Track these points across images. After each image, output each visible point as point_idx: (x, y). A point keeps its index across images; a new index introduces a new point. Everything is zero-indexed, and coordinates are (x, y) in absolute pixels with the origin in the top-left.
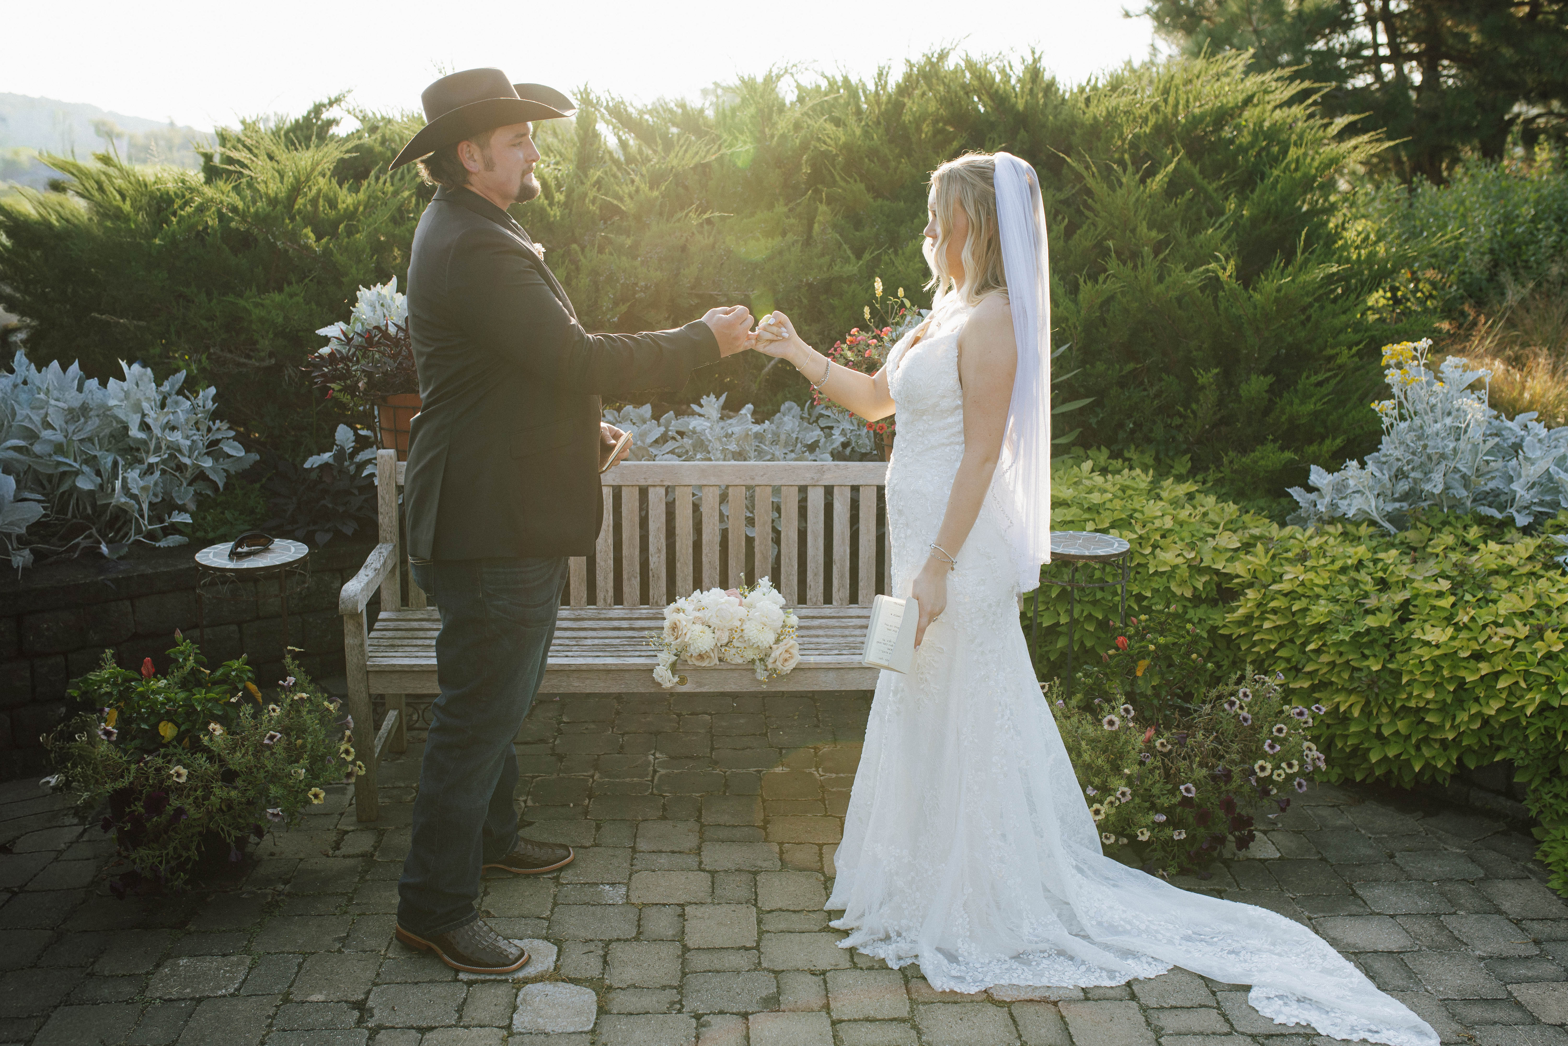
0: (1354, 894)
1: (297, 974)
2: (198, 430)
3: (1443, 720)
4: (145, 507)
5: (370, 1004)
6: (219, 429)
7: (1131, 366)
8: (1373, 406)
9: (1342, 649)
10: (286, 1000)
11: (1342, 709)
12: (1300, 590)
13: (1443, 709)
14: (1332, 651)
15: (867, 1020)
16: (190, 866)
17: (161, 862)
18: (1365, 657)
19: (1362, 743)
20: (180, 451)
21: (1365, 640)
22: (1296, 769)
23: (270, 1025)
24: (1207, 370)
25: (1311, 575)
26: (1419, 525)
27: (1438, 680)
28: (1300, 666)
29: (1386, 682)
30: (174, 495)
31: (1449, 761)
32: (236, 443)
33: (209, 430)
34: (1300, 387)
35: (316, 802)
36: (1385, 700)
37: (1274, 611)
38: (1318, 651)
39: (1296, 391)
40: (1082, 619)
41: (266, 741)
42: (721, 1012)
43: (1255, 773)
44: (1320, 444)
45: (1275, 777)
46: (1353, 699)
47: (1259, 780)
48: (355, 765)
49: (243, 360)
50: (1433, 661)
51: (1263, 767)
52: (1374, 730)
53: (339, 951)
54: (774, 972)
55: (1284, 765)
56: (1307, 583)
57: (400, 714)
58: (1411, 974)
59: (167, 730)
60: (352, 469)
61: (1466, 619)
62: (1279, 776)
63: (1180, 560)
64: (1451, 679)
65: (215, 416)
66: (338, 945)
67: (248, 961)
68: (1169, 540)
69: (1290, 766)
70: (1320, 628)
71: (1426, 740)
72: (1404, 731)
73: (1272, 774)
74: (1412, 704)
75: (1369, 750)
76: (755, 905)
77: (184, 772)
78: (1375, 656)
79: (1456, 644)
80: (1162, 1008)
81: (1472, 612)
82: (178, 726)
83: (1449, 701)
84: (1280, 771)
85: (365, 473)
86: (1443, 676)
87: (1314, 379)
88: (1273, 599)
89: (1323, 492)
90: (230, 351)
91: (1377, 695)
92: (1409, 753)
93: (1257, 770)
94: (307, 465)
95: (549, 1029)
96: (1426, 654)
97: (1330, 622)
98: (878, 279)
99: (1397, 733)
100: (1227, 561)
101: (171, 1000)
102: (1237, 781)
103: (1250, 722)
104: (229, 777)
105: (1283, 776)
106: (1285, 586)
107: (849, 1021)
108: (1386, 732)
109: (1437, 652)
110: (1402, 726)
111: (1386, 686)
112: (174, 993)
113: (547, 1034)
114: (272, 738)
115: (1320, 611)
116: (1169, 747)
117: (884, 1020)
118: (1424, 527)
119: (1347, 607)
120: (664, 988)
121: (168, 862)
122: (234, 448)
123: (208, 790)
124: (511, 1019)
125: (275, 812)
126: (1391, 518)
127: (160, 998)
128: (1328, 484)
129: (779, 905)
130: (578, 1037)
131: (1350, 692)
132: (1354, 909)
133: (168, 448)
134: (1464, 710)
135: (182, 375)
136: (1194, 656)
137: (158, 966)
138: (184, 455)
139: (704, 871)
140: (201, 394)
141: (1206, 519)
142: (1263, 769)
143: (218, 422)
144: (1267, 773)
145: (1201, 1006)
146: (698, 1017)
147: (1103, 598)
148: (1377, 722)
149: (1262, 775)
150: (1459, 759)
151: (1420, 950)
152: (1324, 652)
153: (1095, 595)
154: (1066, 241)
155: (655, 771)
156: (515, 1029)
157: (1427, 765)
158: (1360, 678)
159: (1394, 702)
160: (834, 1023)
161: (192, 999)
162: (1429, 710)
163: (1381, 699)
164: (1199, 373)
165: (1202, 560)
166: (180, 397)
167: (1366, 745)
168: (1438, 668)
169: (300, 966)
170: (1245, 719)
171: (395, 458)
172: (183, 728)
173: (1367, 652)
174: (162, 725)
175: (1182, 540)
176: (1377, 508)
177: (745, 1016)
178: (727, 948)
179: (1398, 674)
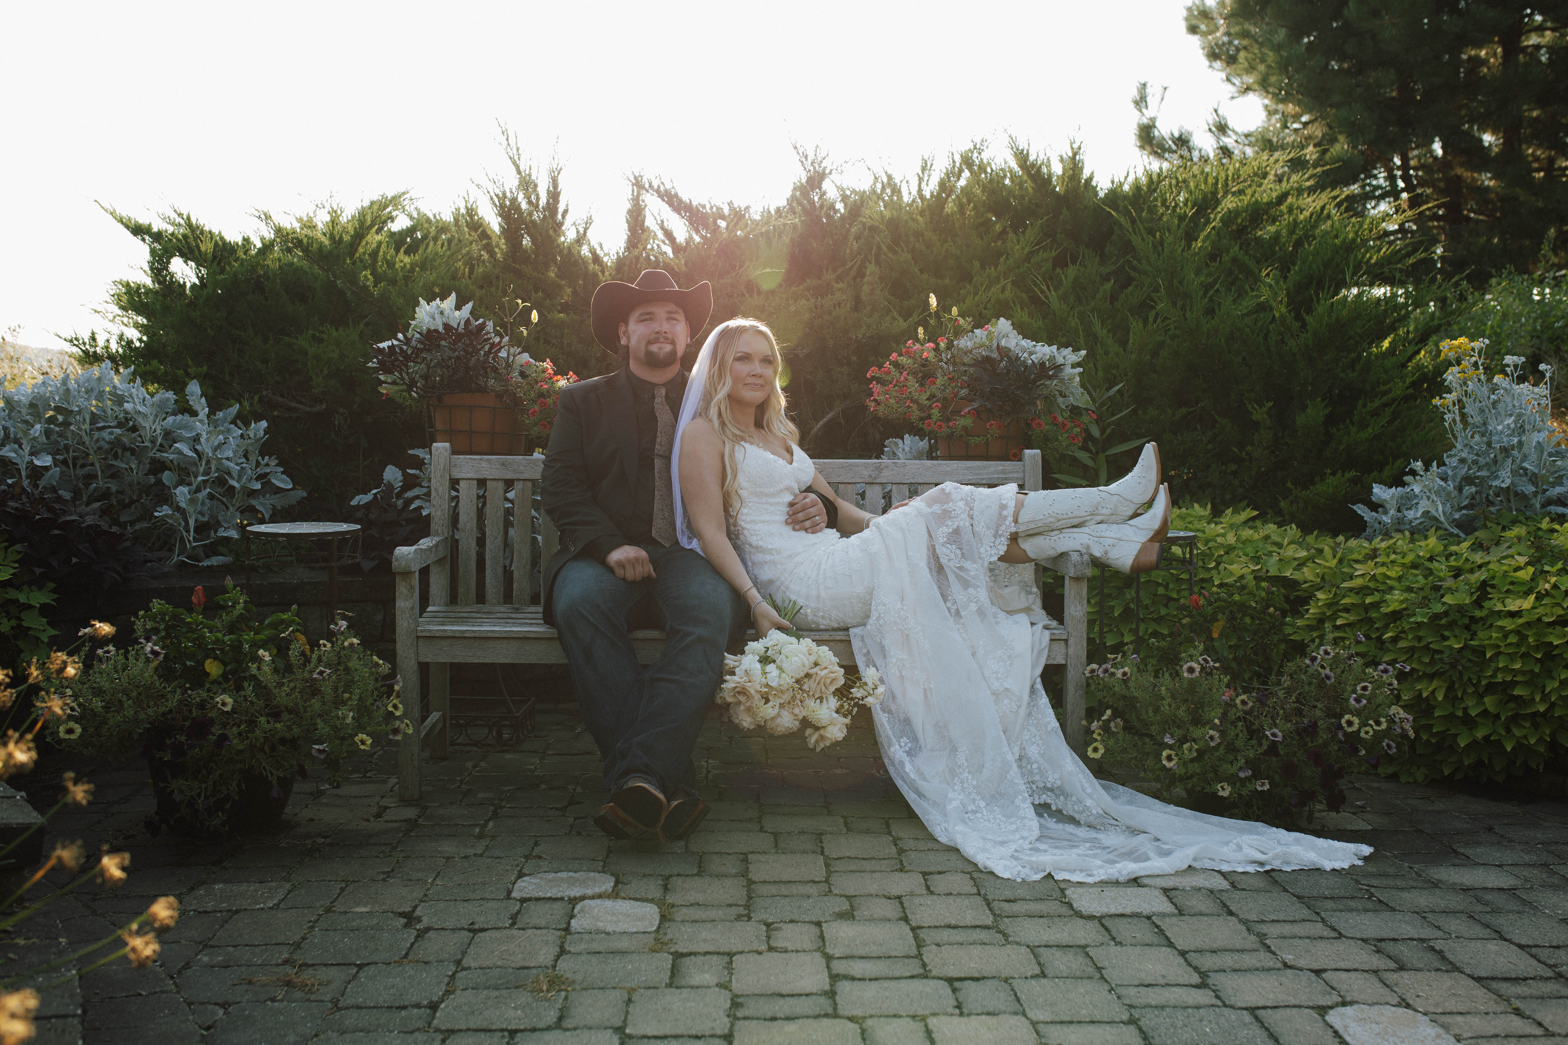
0: (1455, 851)
1: (339, 894)
2: (248, 459)
3: (1532, 693)
4: (192, 523)
5: (418, 913)
6: (267, 465)
7: (1184, 410)
8: (1434, 401)
9: (1421, 634)
10: (328, 910)
11: (1425, 695)
12: (1372, 585)
13: (1533, 681)
14: (1410, 637)
15: (949, 926)
16: (228, 806)
17: (199, 796)
18: (1445, 638)
19: (1448, 730)
20: (229, 474)
21: (1443, 622)
22: (1384, 726)
23: (313, 927)
24: (1261, 405)
25: (1383, 570)
26: (1489, 524)
27: (1523, 649)
28: (1378, 660)
29: (1469, 660)
30: (220, 518)
31: (1541, 740)
32: (284, 476)
33: (258, 464)
34: (1356, 419)
35: (362, 747)
36: (1470, 680)
37: (1347, 610)
38: (1395, 640)
39: (1352, 423)
40: (1147, 637)
41: (315, 676)
42: (792, 921)
43: (1342, 728)
44: (1380, 471)
45: (1362, 734)
46: (1435, 684)
47: (1346, 734)
48: (402, 722)
49: (293, 404)
50: (1517, 632)
51: (1351, 722)
52: (1460, 713)
53: (384, 880)
54: (847, 897)
55: (1371, 722)
56: (1379, 578)
57: (444, 715)
58: (1524, 902)
59: (213, 668)
60: (400, 503)
61: (1547, 586)
62: (1367, 733)
63: (1245, 571)
64: (1537, 648)
65: (265, 449)
66: (382, 877)
67: (288, 886)
68: (1233, 555)
69: (1378, 723)
70: (1396, 616)
71: (1516, 719)
72: (1492, 709)
73: (1359, 731)
74: (1499, 678)
75: (1456, 735)
76: (822, 853)
77: (229, 700)
78: (1456, 636)
79: (1540, 610)
80: (1263, 921)
81: (1553, 580)
82: (225, 664)
83: (1537, 670)
84: (1367, 729)
85: (412, 507)
86: (1529, 646)
87: (1371, 406)
88: (1344, 597)
89: (1388, 506)
90: (282, 396)
91: (1461, 674)
92: (1499, 734)
93: (1344, 725)
94: (353, 503)
95: (609, 929)
96: (1508, 624)
97: (1406, 609)
98: (932, 295)
99: (1485, 713)
100: (1294, 569)
101: (205, 912)
102: (1324, 736)
103: (1333, 680)
104: (275, 714)
105: (1371, 733)
106: (1357, 582)
107: (930, 927)
108: (1473, 713)
109: (1520, 621)
110: (1489, 702)
111: (1469, 664)
112: (210, 906)
113: (608, 934)
114: (321, 673)
115: (1395, 600)
116: (1251, 704)
117: (967, 927)
118: (1494, 526)
119: (1422, 594)
120: (730, 905)
121: (206, 797)
122: (282, 481)
123: (252, 723)
124: (569, 923)
125: (321, 747)
126: (1459, 525)
127: (194, 911)
128: (1392, 497)
129: (848, 854)
130: (641, 936)
131: (1432, 677)
132: (1456, 861)
133: (217, 470)
134: (1554, 679)
135: (235, 409)
136: (1272, 610)
137: (192, 889)
138: (233, 478)
139: (766, 832)
140: (253, 425)
141: (1269, 541)
142: (1350, 723)
143: (267, 458)
144: (1355, 727)
145: (1304, 920)
146: (768, 925)
147: (1168, 614)
148: (1463, 705)
149: (1350, 730)
150: (1553, 735)
151: (1531, 888)
152: (1402, 638)
153: (1159, 613)
154: (1112, 303)
155: (709, 772)
156: (573, 929)
157: (1520, 746)
158: (1441, 659)
159: (1479, 681)
160: (913, 929)
161: (228, 911)
162: (1517, 683)
163: (1465, 678)
164: (1253, 407)
165: (1268, 571)
166: (232, 426)
167: (1453, 731)
168: (1523, 638)
169: (342, 890)
170: (1328, 677)
171: (449, 451)
172: (229, 668)
173: (1446, 633)
174: (208, 661)
175: (1247, 555)
176: (1444, 513)
177: (819, 924)
178: (795, 882)
179: (1480, 652)
